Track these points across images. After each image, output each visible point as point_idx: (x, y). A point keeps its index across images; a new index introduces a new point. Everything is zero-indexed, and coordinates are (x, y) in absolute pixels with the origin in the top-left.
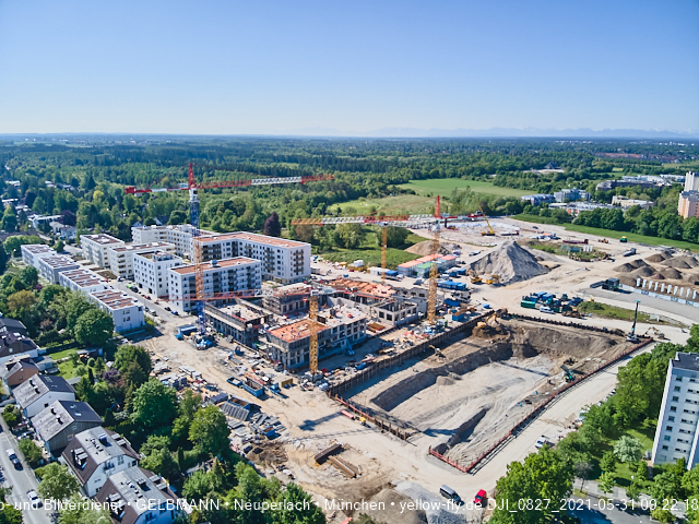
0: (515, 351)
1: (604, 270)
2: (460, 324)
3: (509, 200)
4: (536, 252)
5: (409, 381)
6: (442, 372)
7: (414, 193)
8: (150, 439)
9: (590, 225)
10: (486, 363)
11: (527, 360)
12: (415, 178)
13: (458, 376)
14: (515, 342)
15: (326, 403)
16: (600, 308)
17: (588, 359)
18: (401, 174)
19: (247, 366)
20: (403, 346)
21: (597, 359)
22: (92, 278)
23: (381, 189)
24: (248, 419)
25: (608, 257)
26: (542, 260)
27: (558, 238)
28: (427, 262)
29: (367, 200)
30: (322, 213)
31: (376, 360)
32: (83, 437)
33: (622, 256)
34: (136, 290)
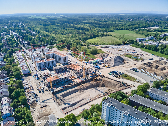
0: (100, 85)
1: (139, 64)
3: (131, 40)
4: (125, 58)
6: (80, 90)
7: (111, 36)
8: (15, 100)
9: (148, 49)
10: (91, 88)
11: (102, 88)
12: (116, 30)
13: (83, 91)
14: (101, 83)
15: (50, 95)
16: (126, 76)
17: (113, 90)
18: (112, 29)
19: (42, 85)
20: (75, 83)
21: (115, 90)
22: (24, 61)
23: (103, 34)
24: (35, 97)
25: (143, 60)
26: (125, 60)
27: (137, 53)
28: (96, 60)
29: (98, 38)
30: (84, 42)
31: (67, 86)
32: (3, 99)
33: (148, 60)
34: (32, 64)
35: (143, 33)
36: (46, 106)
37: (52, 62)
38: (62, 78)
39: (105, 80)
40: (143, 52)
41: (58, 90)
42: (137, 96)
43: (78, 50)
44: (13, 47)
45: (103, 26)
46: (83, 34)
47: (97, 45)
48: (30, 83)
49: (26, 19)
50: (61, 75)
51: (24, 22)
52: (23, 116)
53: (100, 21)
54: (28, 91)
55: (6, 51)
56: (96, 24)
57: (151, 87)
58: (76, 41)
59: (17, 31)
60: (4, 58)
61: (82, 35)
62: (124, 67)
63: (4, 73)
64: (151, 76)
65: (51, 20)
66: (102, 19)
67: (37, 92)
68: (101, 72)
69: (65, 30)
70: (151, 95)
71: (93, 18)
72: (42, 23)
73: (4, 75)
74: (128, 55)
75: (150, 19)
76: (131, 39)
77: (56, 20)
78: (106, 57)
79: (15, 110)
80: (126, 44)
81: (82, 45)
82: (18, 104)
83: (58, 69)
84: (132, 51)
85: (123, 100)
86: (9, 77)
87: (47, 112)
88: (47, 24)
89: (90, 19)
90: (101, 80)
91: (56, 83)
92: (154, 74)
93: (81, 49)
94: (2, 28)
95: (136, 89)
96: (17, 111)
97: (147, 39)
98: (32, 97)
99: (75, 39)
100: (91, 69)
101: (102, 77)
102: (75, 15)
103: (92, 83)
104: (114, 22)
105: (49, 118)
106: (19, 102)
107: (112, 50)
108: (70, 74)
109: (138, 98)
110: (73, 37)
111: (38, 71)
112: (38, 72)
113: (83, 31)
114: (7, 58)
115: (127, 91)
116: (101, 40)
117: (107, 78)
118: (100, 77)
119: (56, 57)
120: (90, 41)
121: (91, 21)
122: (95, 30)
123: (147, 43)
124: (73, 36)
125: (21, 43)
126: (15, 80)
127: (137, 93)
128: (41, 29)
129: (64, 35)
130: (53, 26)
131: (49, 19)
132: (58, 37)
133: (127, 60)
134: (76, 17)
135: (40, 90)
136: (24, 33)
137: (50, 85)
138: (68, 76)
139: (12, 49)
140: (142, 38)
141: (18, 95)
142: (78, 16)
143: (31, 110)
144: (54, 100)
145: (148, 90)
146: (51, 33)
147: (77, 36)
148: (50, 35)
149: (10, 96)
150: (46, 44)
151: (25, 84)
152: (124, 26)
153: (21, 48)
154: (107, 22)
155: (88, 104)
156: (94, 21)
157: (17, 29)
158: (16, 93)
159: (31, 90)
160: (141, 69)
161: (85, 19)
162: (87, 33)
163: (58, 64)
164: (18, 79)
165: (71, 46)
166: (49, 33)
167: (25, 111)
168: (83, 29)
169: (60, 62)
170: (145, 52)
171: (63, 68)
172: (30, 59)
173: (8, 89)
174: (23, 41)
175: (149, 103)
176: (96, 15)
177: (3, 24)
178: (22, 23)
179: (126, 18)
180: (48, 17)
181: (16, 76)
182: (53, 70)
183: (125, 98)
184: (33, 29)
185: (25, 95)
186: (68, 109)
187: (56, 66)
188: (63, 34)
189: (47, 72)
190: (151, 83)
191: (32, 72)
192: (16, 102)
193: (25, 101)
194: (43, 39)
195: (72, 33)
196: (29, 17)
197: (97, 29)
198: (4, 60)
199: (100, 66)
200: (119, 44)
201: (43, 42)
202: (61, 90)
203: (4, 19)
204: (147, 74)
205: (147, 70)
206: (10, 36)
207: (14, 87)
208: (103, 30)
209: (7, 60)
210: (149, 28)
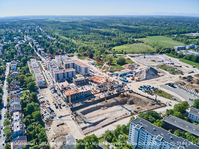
0: (127, 102)
1: (176, 78)
2: (117, 93)
4: (159, 70)
5: (94, 108)
6: (103, 106)
7: (143, 42)
8: (28, 115)
9: (188, 60)
10: (117, 105)
11: (129, 105)
12: (149, 36)
13: (107, 108)
14: (129, 100)
15: (69, 112)
16: (160, 93)
17: (143, 108)
18: (144, 34)
19: (59, 99)
20: (97, 98)
21: (146, 109)
22: (39, 71)
23: (132, 41)
24: (50, 113)
25: (182, 73)
26: (160, 73)
27: (174, 64)
28: (123, 72)
29: (127, 45)
30: (110, 50)
31: (88, 101)
32: (14, 114)
33: (188, 73)
34: (49, 74)
35: (182, 40)
36: (63, 124)
37: (71, 73)
38: (83, 92)
39: (134, 96)
40: (182, 64)
41: (77, 106)
42: (173, 117)
43: (102, 59)
44: (27, 54)
45: (132, 30)
46: (108, 40)
47: (126, 53)
48: (46, 96)
49: (43, 22)
50: (81, 88)
51: (41, 25)
52: (37, 134)
53: (130, 25)
54: (43, 105)
55: (20, 58)
56: (125, 28)
57: (191, 107)
58: (100, 49)
59: (33, 36)
60: (17, 66)
61: (107, 42)
62: (158, 81)
63: (17, 84)
64: (191, 93)
65: (72, 24)
66: (132, 22)
67: (53, 107)
68: (129, 87)
69: (88, 36)
70: (190, 116)
71: (121, 21)
72: (62, 26)
73: (17, 86)
74: (164, 67)
75: (191, 23)
76: (167, 47)
77: (77, 23)
78: (136, 69)
79: (28, 127)
80: (161, 53)
81: (107, 53)
82: (32, 120)
83: (78, 82)
84: (168, 62)
85: (156, 122)
86: (22, 89)
87: (65, 132)
88: (67, 28)
89: (117, 23)
90: (129, 96)
91: (76, 98)
92: (194, 90)
93: (105, 58)
94: (16, 31)
95: (172, 108)
96: (30, 128)
97: (187, 47)
98: (48, 113)
99: (98, 46)
100: (118, 82)
101: (130, 92)
102: (100, 18)
103: (119, 99)
104: (146, 26)
105: (66, 139)
106: (32, 118)
107: (144, 60)
108: (92, 87)
109: (175, 120)
110: (96, 44)
111: (56, 82)
112: (55, 84)
113: (109, 37)
114: (20, 66)
115: (161, 111)
116: (131, 48)
117: (136, 93)
118: (128, 92)
119: (76, 67)
120: (116, 48)
121: (118, 25)
122: (122, 36)
123: (187, 53)
124: (97, 42)
125: (37, 50)
126: (28, 93)
127: (173, 113)
128: (59, 34)
129: (87, 41)
130: (74, 30)
131: (69, 22)
132: (79, 43)
133: (162, 73)
134: (101, 20)
135: (57, 105)
136: (41, 38)
137: (68, 100)
138: (90, 89)
139: (27, 57)
140: (181, 47)
141: (32, 110)
142: (103, 19)
143: (46, 128)
144: (72, 117)
145: (187, 110)
146: (71, 38)
147: (101, 43)
148: (70, 41)
149: (22, 111)
150: (65, 52)
151: (40, 97)
152: (158, 31)
153: (37, 56)
154: (139, 26)
155: (113, 124)
156: (122, 24)
157: (33, 34)
158: (29, 107)
159: (47, 104)
160: (179, 84)
161: (111, 22)
162: (113, 39)
163: (79, 75)
164: (32, 91)
165: (94, 54)
166: (70, 39)
167: (39, 130)
168: (108, 34)
169: (81, 72)
170: (185, 63)
171: (84, 80)
172: (46, 69)
173: (21, 103)
174: (39, 47)
175: (187, 126)
176: (125, 18)
177: (17, 27)
178: (38, 27)
179: (162, 21)
180: (68, 20)
181: (30, 88)
182: (72, 82)
183: (159, 120)
184: (51, 34)
185: (40, 110)
186: (88, 129)
187: (76, 78)
188: (85, 40)
189: (66, 84)
190: (191, 102)
191: (48, 83)
192: (29, 118)
193: (40, 118)
194: (62, 46)
195: (95, 39)
196: (47, 19)
197: (126, 34)
198: (17, 69)
199: (128, 79)
200: (152, 53)
201: (62, 49)
202: (81, 105)
203: (17, 21)
204: (187, 91)
205: (186, 85)
206: (24, 42)
207: (28, 101)
208: (133, 35)
209: (21, 68)
210: (190, 34)
